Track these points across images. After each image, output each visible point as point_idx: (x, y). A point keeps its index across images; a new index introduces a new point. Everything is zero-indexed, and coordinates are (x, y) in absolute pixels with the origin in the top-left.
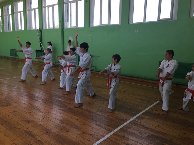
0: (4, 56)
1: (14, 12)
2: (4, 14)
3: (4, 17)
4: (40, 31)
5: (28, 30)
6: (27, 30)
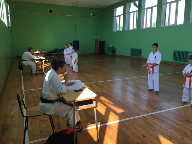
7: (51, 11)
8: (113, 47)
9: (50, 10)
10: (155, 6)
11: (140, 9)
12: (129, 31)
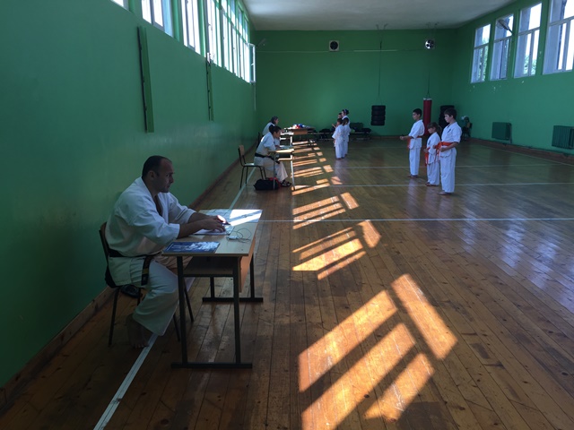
0: (530, 147)
2: (550, 20)
3: (550, 29)
7: (334, 45)
9: (332, 43)
10: (536, 29)
11: (513, 32)
12: (495, 82)
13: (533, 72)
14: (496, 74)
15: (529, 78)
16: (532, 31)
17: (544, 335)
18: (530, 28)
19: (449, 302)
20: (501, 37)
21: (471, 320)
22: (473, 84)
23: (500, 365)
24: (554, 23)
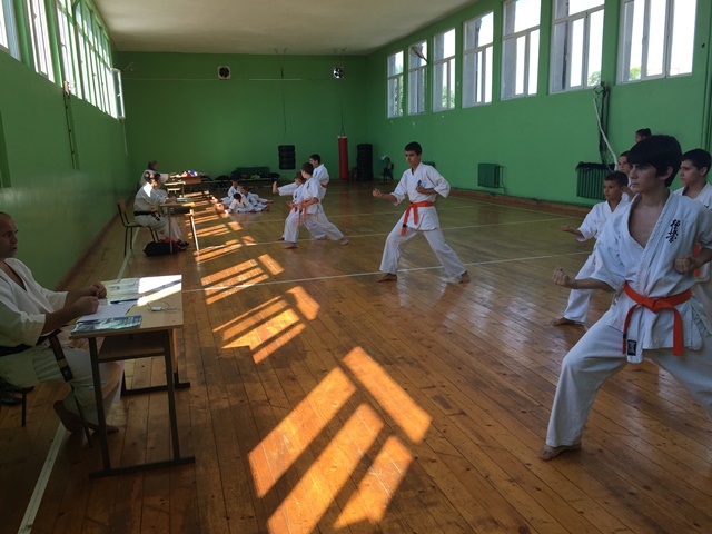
1: (504, 34)
2: (465, 48)
3: (465, 57)
4: (606, 90)
5: (551, 92)
6: (548, 94)
7: (224, 72)
8: (388, 159)
9: (222, 70)
10: (452, 58)
11: (429, 60)
12: (414, 117)
13: (453, 105)
14: (413, 108)
15: (448, 112)
16: (448, 60)
17: (500, 378)
18: (445, 57)
19: (402, 358)
20: (416, 67)
21: (428, 373)
22: (391, 119)
23: (463, 413)
24: (469, 52)
